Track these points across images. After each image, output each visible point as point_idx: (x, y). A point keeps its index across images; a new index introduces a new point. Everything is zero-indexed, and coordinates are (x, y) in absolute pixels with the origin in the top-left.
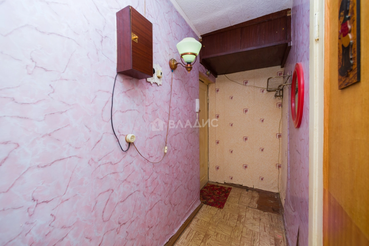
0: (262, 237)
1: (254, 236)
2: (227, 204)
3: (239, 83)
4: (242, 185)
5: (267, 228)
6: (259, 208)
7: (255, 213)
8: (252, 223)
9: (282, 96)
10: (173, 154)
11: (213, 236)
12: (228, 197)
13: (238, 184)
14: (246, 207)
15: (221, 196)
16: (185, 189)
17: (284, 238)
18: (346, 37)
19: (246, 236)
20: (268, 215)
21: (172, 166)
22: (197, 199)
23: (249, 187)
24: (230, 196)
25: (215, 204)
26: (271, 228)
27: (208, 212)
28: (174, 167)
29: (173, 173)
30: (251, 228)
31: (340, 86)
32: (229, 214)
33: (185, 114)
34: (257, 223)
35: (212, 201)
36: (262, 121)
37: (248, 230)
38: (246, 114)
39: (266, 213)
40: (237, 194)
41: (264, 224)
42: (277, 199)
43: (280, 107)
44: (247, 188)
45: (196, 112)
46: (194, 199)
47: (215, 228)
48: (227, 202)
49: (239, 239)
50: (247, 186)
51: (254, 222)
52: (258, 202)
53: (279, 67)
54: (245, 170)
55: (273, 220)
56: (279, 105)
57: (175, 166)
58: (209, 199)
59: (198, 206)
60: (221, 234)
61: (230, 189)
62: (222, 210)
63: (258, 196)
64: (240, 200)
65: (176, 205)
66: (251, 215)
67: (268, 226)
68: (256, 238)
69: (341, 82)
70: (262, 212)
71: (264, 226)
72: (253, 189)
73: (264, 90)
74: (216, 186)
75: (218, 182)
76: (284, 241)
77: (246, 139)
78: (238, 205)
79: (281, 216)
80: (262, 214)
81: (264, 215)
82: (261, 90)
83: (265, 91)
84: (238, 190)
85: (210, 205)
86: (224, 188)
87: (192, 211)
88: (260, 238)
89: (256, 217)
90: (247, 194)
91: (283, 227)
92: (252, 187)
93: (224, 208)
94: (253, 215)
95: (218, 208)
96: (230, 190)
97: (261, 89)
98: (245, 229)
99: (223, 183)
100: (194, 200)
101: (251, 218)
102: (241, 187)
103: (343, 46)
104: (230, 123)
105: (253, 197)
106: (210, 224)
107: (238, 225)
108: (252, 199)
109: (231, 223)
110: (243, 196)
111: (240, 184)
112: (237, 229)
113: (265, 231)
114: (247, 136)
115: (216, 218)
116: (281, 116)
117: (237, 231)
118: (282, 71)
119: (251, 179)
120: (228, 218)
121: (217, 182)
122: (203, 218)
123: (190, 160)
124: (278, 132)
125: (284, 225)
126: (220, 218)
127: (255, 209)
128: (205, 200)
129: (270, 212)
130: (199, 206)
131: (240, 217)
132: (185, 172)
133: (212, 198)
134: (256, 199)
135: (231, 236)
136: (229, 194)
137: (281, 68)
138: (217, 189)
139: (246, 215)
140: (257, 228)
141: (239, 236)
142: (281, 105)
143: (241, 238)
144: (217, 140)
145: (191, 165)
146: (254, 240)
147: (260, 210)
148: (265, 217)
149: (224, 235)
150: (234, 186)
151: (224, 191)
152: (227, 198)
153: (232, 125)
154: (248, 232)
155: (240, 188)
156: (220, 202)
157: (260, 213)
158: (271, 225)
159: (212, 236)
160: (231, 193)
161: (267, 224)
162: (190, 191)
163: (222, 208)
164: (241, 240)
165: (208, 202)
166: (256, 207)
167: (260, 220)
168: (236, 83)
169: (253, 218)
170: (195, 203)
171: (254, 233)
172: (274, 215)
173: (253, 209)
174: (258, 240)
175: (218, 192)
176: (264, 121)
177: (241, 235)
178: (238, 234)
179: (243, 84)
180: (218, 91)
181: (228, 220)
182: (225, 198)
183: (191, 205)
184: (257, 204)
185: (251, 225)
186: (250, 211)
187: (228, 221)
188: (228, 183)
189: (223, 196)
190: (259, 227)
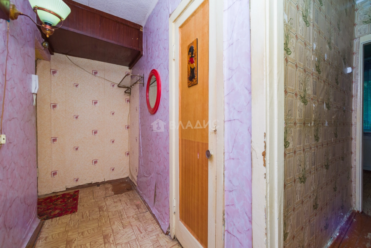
0: (126, 210)
1: (121, 212)
2: (80, 206)
3: (87, 71)
4: (91, 183)
5: (128, 203)
6: (115, 194)
7: (114, 199)
8: (115, 206)
9: (130, 93)
10: (8, 148)
11: (78, 237)
12: (79, 200)
13: (86, 183)
14: (103, 198)
15: (68, 203)
16: (22, 203)
17: (141, 202)
18: (192, 64)
19: (113, 217)
20: (125, 195)
21: (6, 167)
22: (35, 216)
23: (99, 182)
24: (80, 198)
25: (64, 213)
26: (131, 201)
27: (58, 224)
28: (9, 169)
29: (7, 179)
30: (115, 210)
31: (188, 85)
32: (87, 212)
33: (21, 92)
34: (119, 204)
35: (57, 212)
36: (113, 114)
37: (113, 212)
38: (95, 106)
39: (123, 194)
40: (88, 193)
41: (125, 201)
42: (128, 181)
43: (129, 103)
44: (98, 183)
45: (33, 92)
46: (32, 217)
47: (77, 230)
48: (79, 204)
49: (108, 222)
50: (98, 181)
51: (116, 204)
52: (113, 190)
53: (128, 68)
54: (95, 165)
55: (130, 196)
56: (128, 101)
57: (9, 167)
58: (51, 212)
59: (37, 225)
60: (87, 231)
61: (78, 191)
62: (76, 213)
63: (111, 186)
64: (94, 196)
65: (11, 228)
66: (111, 202)
67: (128, 201)
68: (122, 213)
69: (189, 84)
70: (120, 195)
71: (125, 202)
72: (104, 183)
73: (114, 84)
74: (55, 196)
75: (55, 191)
76: (142, 203)
77: (95, 133)
78: (94, 200)
79: (135, 191)
80: (120, 196)
81: (122, 196)
82: (112, 85)
83: (116, 86)
84: (88, 190)
85: (56, 217)
86: (68, 194)
87: (30, 235)
88: (125, 211)
89: (115, 200)
90: (100, 188)
91: (138, 196)
92: (103, 181)
93: (78, 210)
94: (113, 201)
95: (70, 213)
96: (77, 193)
97: (112, 83)
98: (110, 214)
99: (65, 190)
100: (32, 219)
101: (112, 203)
102: (90, 185)
103: (191, 68)
104: (75, 114)
105: (107, 189)
106: (67, 231)
107: (101, 214)
108: (106, 190)
109: (94, 217)
110: (96, 192)
111: (89, 183)
112: (102, 217)
113: (127, 205)
114: (97, 130)
115: (73, 222)
116: (129, 110)
117: (103, 219)
118: (130, 72)
119: (101, 173)
120: (88, 215)
121: (53, 193)
122: (53, 233)
123: (27, 160)
124: (127, 124)
125: (139, 194)
126: (78, 220)
127: (113, 196)
128: (46, 216)
129: (126, 192)
130: (39, 224)
131: (101, 209)
132: (21, 178)
133: (56, 209)
134: (110, 189)
135: (99, 225)
136: (78, 196)
137: (129, 69)
138: (58, 199)
139: (106, 204)
140: (120, 207)
141: (107, 220)
142: (129, 101)
143: (110, 221)
144: (53, 136)
145: (28, 168)
146: (122, 215)
147: (117, 194)
148: (124, 197)
149: (90, 229)
150: (81, 188)
151: (69, 197)
152: (77, 201)
153: (77, 117)
154: (114, 214)
155: (89, 187)
156: (70, 208)
157: (118, 197)
158: (130, 200)
159: (76, 239)
160: (81, 195)
161: (127, 201)
162: (27, 206)
163: (76, 211)
164: (110, 222)
165: (51, 215)
166: (113, 194)
167: (120, 200)
168: (83, 70)
169: (113, 203)
170: (33, 222)
171: (119, 211)
172: (130, 193)
173: (111, 197)
174: (125, 213)
175: (61, 202)
176: (114, 114)
177: (108, 219)
178: (105, 220)
179: (92, 73)
180: (54, 72)
181: (88, 217)
182: (76, 202)
183: (29, 227)
184: (113, 192)
185: (114, 207)
186: (109, 199)
187: (90, 217)
188: (72, 188)
189: (70, 202)
190: (121, 205)
